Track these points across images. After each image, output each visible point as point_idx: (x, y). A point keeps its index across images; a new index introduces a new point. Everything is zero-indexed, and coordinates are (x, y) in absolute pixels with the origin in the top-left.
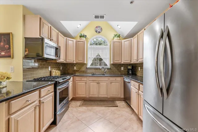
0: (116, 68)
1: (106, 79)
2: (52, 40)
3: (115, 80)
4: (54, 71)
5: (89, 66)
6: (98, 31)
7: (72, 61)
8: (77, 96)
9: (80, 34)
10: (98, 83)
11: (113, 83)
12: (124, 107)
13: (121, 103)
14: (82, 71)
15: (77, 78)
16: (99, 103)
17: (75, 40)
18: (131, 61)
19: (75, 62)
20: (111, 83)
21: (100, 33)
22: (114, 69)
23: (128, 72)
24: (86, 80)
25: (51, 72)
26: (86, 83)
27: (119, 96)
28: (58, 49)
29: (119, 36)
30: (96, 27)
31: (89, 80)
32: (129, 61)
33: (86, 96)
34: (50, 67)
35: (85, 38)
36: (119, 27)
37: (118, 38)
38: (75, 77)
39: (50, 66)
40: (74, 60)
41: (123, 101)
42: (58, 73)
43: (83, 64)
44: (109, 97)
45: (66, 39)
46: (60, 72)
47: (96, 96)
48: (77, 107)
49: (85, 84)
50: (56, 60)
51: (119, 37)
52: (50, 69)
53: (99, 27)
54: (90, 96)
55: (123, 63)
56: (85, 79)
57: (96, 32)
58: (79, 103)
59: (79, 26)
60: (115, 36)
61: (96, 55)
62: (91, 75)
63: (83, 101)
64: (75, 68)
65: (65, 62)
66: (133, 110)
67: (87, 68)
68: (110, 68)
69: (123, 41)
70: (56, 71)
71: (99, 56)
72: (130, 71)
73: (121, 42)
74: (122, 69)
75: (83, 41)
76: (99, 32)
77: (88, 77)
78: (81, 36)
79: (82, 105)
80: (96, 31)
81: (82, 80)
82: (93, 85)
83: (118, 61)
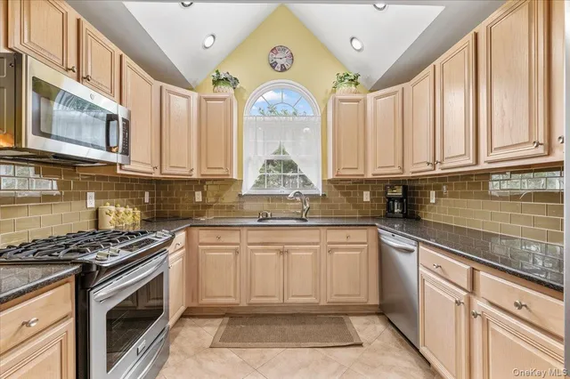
0: (344, 194)
1: (313, 235)
2: (87, 78)
3: (345, 240)
4: (113, 208)
5: (248, 187)
6: (279, 65)
7: (186, 171)
8: (205, 301)
9: (215, 74)
10: (282, 252)
11: (337, 249)
12: (388, 349)
13: (371, 327)
14: (222, 207)
15: (203, 235)
16: (288, 328)
17: (194, 96)
18: (402, 168)
19: (195, 175)
20: (330, 251)
21: (285, 69)
22: (338, 198)
23: (389, 209)
24: (237, 240)
25: (97, 213)
26: (237, 252)
27: (362, 299)
28: (117, 120)
29: (354, 81)
30: (272, 51)
31: (250, 241)
32: (396, 170)
33: (237, 301)
34: (91, 195)
35: (231, 89)
36: (357, 44)
37: (353, 87)
38: (195, 231)
39: (91, 190)
40: (194, 166)
41: (377, 319)
42: (130, 216)
43: (227, 183)
44: (323, 303)
45: (161, 87)
46: (138, 212)
47: (276, 300)
48: (199, 350)
49: (232, 257)
50: (115, 164)
51: (357, 84)
52: (91, 203)
53: (284, 49)
54: (254, 300)
55: (369, 176)
56: (233, 237)
57: (274, 67)
58: (209, 330)
59: (209, 41)
60: (342, 79)
61: (273, 151)
62: (255, 222)
63: (227, 320)
64: (198, 197)
65: (157, 174)
66: (426, 366)
67: (240, 196)
68: (324, 195)
69: (370, 96)
70: (122, 210)
71: (284, 153)
72: (396, 204)
73: (365, 101)
74: (367, 196)
75: (224, 99)
76: (283, 69)
77: (244, 230)
78: (219, 80)
79: (222, 340)
80: (271, 65)
81: (222, 240)
82: (265, 262)
83: (352, 171)
